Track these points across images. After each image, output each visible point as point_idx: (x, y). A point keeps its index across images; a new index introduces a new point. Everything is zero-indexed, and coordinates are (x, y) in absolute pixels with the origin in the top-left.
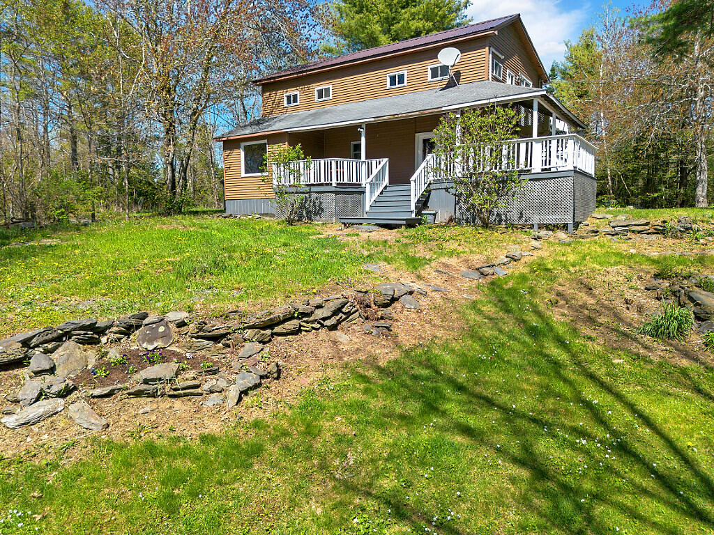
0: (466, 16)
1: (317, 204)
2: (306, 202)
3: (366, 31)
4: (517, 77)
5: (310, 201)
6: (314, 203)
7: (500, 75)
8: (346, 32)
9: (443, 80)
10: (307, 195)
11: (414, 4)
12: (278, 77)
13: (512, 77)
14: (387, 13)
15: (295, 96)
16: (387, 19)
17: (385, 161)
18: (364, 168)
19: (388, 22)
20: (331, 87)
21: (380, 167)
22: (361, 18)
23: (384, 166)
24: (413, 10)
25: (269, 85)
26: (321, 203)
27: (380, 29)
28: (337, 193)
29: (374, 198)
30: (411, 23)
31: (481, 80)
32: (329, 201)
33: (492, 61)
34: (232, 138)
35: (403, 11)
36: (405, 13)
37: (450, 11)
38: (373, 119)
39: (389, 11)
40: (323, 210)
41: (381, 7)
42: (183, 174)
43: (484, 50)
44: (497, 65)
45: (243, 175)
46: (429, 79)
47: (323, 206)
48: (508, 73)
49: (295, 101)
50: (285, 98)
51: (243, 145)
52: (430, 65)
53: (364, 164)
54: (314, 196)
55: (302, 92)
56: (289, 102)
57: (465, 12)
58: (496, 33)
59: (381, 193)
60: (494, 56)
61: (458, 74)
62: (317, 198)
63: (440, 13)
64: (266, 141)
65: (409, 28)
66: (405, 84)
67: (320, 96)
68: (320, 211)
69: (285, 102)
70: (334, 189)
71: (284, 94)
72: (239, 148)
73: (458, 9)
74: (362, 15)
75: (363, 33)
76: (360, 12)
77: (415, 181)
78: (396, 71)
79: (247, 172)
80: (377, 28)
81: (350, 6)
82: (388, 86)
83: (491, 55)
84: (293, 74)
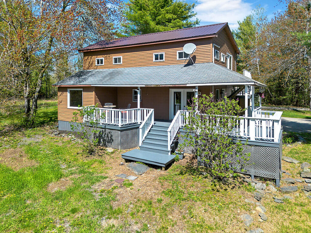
0: (193, 12)
1: (109, 136)
2: (102, 134)
3: (143, 19)
4: (226, 56)
5: (105, 134)
6: (108, 135)
7: (218, 58)
8: (133, 19)
9: (186, 60)
10: (104, 130)
11: (167, 5)
12: (92, 49)
13: (224, 56)
14: (154, 10)
15: (102, 60)
16: (154, 13)
17: (152, 111)
18: (139, 113)
19: (155, 16)
20: (121, 57)
21: (149, 115)
22: (141, 13)
23: (151, 114)
24: (168, 8)
25: (88, 53)
26: (112, 136)
27: (150, 18)
28: (121, 131)
29: (145, 135)
30: (166, 15)
31: (208, 62)
32: (117, 136)
33: (214, 50)
34: (62, 86)
35: (162, 10)
36: (163, 11)
37: (186, 10)
38: (144, 86)
39: (155, 9)
40: (113, 140)
41: (151, 7)
42: (35, 103)
43: (210, 45)
44: (216, 52)
45: (69, 107)
46: (178, 58)
47: (113, 138)
48: (222, 55)
49: (102, 63)
50: (96, 61)
51: (69, 90)
52: (178, 51)
53: (139, 111)
54: (107, 131)
55: (106, 59)
56: (98, 63)
57: (193, 10)
58: (217, 36)
59: (150, 131)
60: (215, 48)
61: (194, 58)
62: (109, 132)
63: (180, 11)
64: (82, 89)
65: (165, 18)
66: (164, 60)
67: (116, 62)
68: (111, 141)
69: (96, 62)
70: (120, 129)
71: (95, 58)
72: (67, 91)
73: (189, 9)
74: (141, 12)
75: (142, 20)
76: (140, 10)
77: (170, 132)
78: (159, 52)
79: (71, 106)
80: (149, 18)
81: (136, 6)
82: (154, 60)
83: (213, 48)
84: (100, 48)
